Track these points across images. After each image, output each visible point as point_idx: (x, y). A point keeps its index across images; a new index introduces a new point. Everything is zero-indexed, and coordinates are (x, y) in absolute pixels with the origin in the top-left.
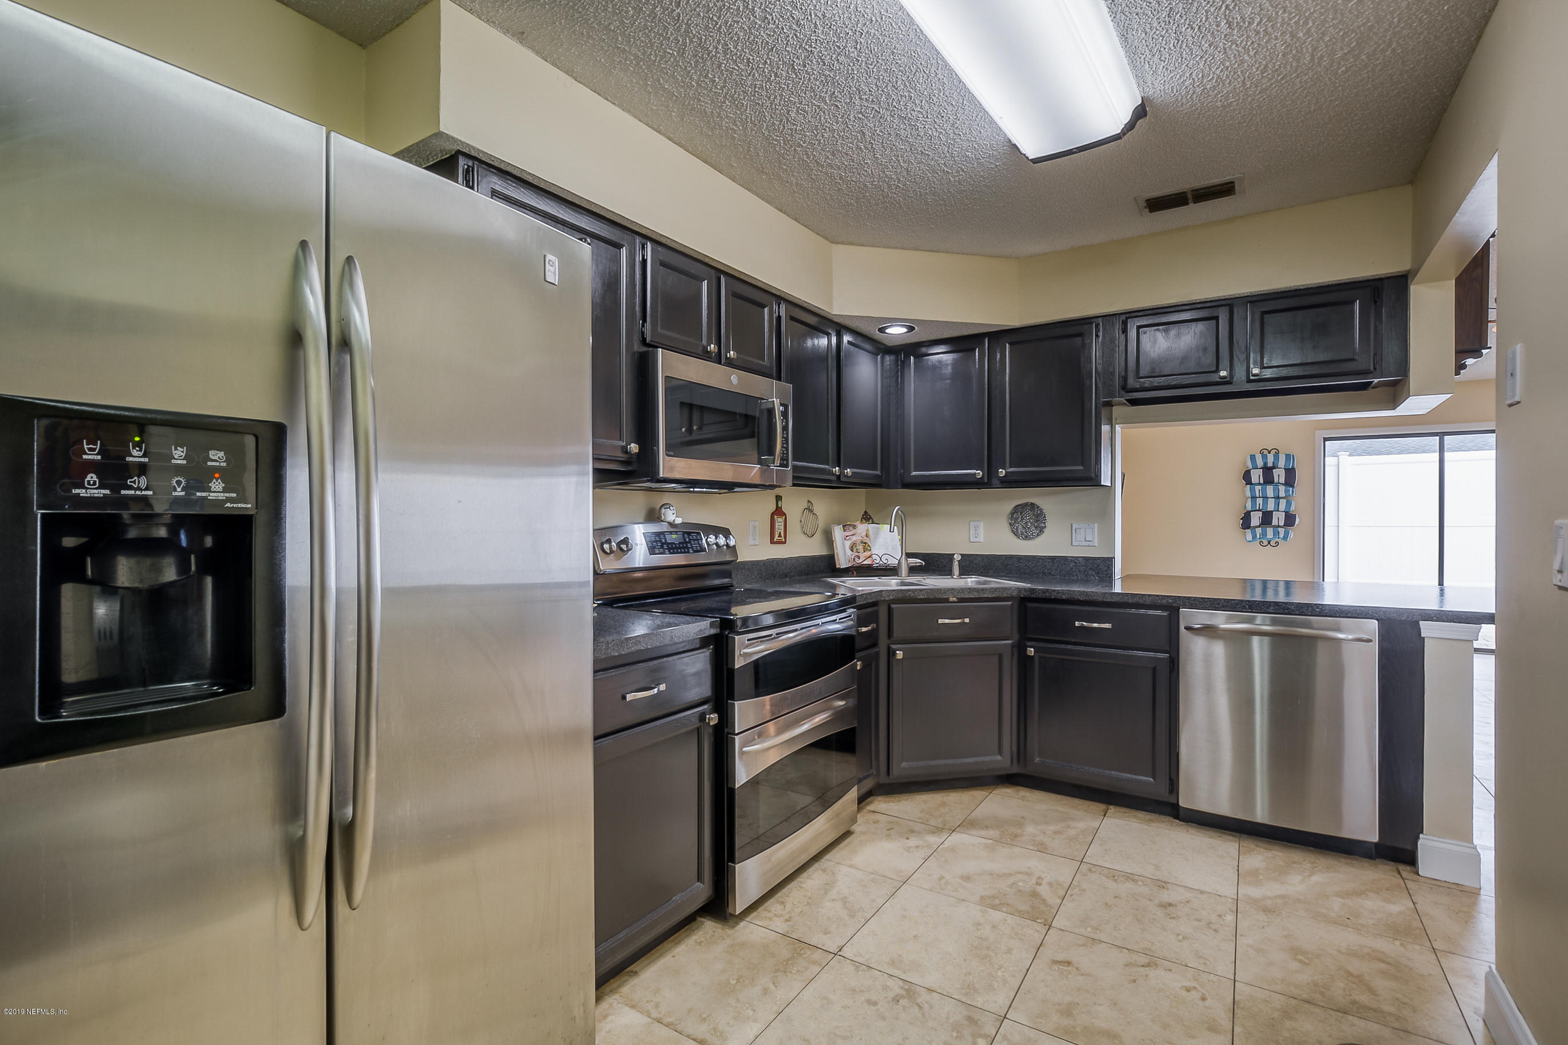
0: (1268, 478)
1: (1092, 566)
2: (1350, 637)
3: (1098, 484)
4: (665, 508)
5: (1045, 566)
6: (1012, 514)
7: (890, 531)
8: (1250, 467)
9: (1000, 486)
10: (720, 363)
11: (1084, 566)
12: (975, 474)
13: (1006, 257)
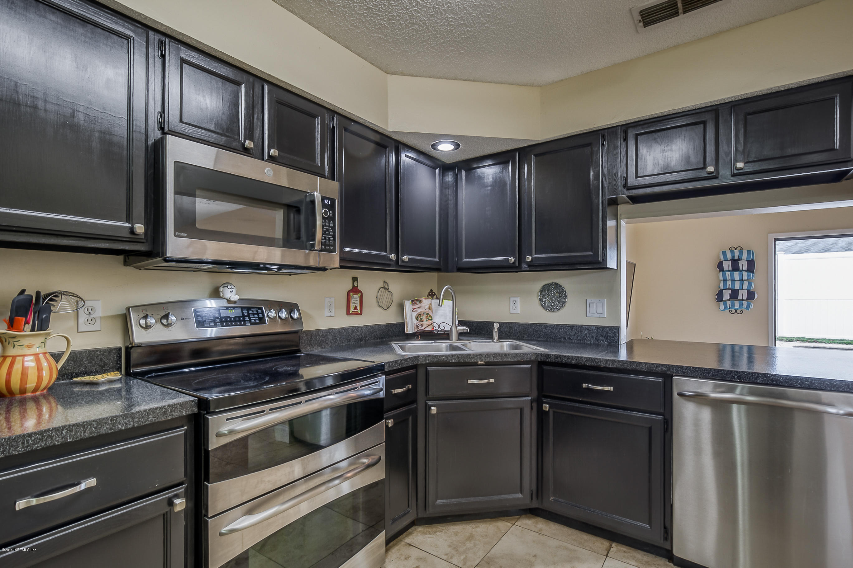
0: (735, 267)
1: (602, 333)
2: (842, 412)
3: (604, 268)
4: (223, 287)
5: (566, 332)
6: (541, 291)
7: (439, 305)
8: (722, 259)
9: (528, 269)
10: (263, 159)
11: (596, 333)
12: (508, 260)
13: (530, 86)
